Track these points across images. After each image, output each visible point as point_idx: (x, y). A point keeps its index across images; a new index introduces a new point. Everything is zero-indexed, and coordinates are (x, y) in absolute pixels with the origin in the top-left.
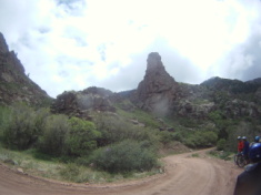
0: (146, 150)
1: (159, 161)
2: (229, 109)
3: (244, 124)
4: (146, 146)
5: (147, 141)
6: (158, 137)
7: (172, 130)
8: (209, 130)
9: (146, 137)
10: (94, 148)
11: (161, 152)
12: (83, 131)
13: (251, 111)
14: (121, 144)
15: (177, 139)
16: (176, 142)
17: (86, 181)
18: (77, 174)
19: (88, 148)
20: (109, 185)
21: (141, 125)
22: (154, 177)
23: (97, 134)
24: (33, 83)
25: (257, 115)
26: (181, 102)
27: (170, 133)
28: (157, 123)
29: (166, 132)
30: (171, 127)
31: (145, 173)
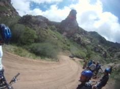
0: (54, 50)
1: (58, 56)
2: (95, 48)
4: (55, 48)
5: (56, 46)
6: (62, 46)
7: (69, 45)
9: (56, 44)
10: (32, 43)
11: (61, 53)
12: (30, 34)
14: (44, 44)
15: (69, 50)
16: (68, 51)
17: (24, 56)
18: (21, 52)
19: (30, 42)
20: (33, 60)
21: (56, 38)
22: (53, 62)
23: (36, 37)
24: (13, 8)
25: (105, 56)
26: (77, 35)
27: (67, 46)
28: (63, 40)
29: (65, 45)
30: (68, 44)
31: (50, 59)
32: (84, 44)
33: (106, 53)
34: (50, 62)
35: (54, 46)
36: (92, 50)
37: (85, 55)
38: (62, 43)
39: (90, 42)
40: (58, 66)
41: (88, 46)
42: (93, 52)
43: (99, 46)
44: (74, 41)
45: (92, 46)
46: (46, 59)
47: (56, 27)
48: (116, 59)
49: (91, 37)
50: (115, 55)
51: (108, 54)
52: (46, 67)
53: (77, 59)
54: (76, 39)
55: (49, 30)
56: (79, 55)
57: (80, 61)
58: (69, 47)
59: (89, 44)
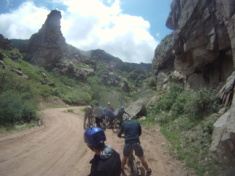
1: (38, 113)
2: (105, 78)
3: (114, 92)
4: (27, 98)
6: (39, 91)
7: (53, 85)
8: (85, 91)
11: (41, 105)
13: (122, 85)
14: (3, 95)
15: (56, 94)
16: (55, 97)
21: (25, 76)
22: (33, 129)
25: (127, 89)
26: (65, 61)
27: (50, 88)
28: (39, 77)
29: (47, 87)
30: (52, 82)
31: (25, 125)
32: (82, 75)
33: (126, 84)
34: (27, 131)
35: (24, 94)
36: (99, 84)
37: (90, 97)
38: (39, 84)
39: (92, 70)
40: (44, 135)
41: (89, 78)
42: (104, 87)
43: (111, 73)
44: (62, 73)
47: (21, 52)
48: (148, 90)
49: (94, 61)
50: (145, 84)
51: (131, 85)
53: (76, 109)
54: (64, 70)
55: (8, 61)
56: (78, 98)
58: (54, 89)
59: (91, 75)
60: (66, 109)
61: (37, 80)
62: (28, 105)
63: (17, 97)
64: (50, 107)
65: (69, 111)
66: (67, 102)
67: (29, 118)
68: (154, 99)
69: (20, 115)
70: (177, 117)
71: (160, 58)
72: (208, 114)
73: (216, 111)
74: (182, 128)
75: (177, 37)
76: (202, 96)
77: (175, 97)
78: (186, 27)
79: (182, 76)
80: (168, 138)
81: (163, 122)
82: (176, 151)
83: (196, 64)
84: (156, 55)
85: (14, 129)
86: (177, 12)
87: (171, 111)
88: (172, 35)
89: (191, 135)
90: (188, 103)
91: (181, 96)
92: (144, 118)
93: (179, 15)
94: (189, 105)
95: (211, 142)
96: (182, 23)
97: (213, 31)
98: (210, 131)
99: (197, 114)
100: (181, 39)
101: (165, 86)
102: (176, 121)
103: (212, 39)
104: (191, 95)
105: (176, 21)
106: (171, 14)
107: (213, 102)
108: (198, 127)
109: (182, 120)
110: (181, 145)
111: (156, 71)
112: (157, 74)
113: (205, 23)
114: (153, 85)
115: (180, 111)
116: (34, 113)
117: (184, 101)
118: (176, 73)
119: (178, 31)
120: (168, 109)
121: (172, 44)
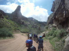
0: (10, 31)
1: (13, 35)
2: (33, 26)
3: (36, 30)
4: (10, 30)
5: (10, 29)
6: (14, 28)
8: (27, 29)
9: (10, 28)
11: (14, 32)
13: (38, 28)
14: (3, 28)
15: (19, 30)
21: (10, 24)
22: (11, 39)
26: (22, 20)
28: (14, 24)
29: (16, 27)
31: (9, 38)
32: (26, 25)
34: (9, 40)
35: (9, 29)
36: (31, 27)
37: (28, 31)
38: (14, 26)
39: (29, 23)
42: (33, 28)
43: (35, 24)
45: (31, 25)
46: (7, 38)
48: (46, 30)
50: (45, 28)
52: (8, 43)
53: (24, 34)
54: (21, 23)
55: (5, 19)
56: (25, 31)
57: (27, 35)
58: (18, 28)
60: (21, 34)
61: (13, 25)
62: (10, 32)
63: (7, 29)
64: (17, 33)
65: (22, 35)
66: (22, 32)
67: (10, 36)
68: (47, 32)
69: (8, 35)
70: (54, 37)
71: (49, 20)
72: (63, 37)
73: (66, 36)
74: (55, 41)
75: (54, 14)
76: (62, 31)
77: (54, 32)
78: (57, 11)
79: (56, 25)
80: (51, 44)
81: (50, 39)
82: (53, 48)
83: (60, 22)
84: (48, 19)
85: (6, 38)
86: (54, 7)
87: (52, 36)
88: (53, 13)
89: (58, 43)
90: (58, 33)
91: (55, 31)
92: (44, 38)
93: (55, 8)
94: (58, 34)
95: (64, 45)
96: (55, 10)
97: (64, 12)
98: (64, 42)
99: (60, 37)
100: (55, 14)
101: (50, 28)
102: (54, 39)
103: (64, 14)
104: (58, 31)
105: (54, 9)
106: (52, 7)
107: (65, 33)
108: (60, 41)
109: (56, 38)
110: (55, 46)
111: (48, 24)
112: (48, 25)
113: (62, 10)
114: (47, 28)
115: (55, 36)
116: (12, 35)
117: (56, 33)
118: (54, 25)
119: (55, 12)
120: (52, 35)
121: (53, 16)
